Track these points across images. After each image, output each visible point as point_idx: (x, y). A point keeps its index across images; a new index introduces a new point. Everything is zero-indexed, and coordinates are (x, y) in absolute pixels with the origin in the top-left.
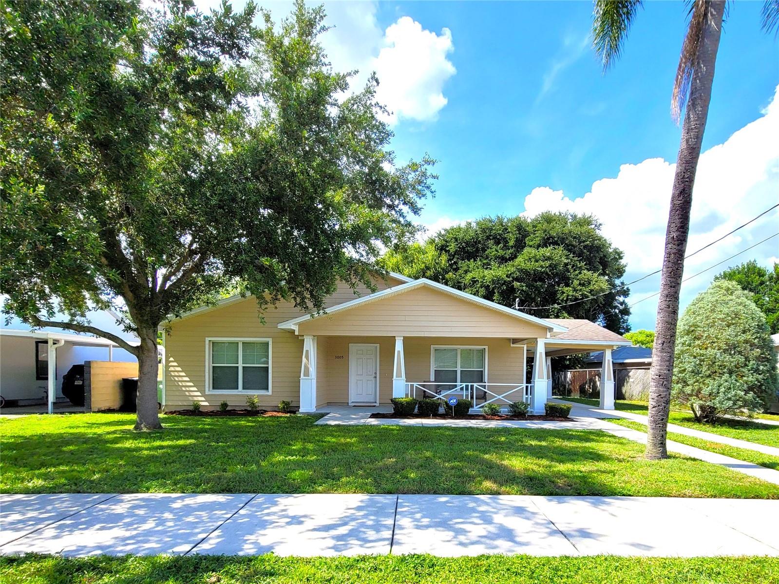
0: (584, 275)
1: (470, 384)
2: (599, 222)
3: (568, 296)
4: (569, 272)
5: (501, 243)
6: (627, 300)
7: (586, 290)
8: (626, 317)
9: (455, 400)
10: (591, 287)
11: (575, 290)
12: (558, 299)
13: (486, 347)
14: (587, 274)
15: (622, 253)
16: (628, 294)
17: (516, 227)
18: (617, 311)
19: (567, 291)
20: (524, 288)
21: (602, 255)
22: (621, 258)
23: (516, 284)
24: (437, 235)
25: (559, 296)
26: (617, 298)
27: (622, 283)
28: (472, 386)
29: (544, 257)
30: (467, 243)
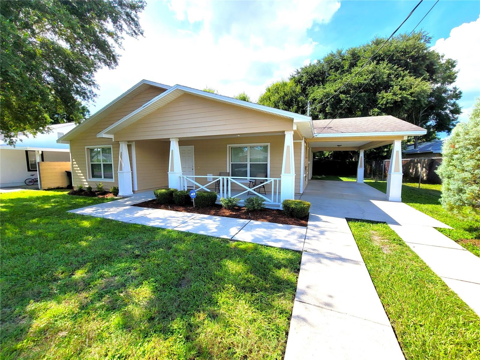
0: (407, 81)
1: (225, 177)
2: (430, 35)
3: (387, 100)
4: (392, 81)
5: (339, 70)
6: (457, 102)
7: (405, 94)
8: (456, 116)
9: (194, 193)
10: (412, 90)
11: (395, 94)
12: (379, 104)
13: (269, 144)
14: (409, 79)
15: (454, 62)
16: (460, 97)
17: (351, 55)
18: (448, 111)
19: (387, 96)
20: (349, 99)
21: (428, 62)
22: (454, 66)
23: (342, 96)
24: (296, 73)
25: (379, 101)
26: (448, 101)
27: (455, 88)
28: (227, 179)
29: (368, 71)
30: (315, 74)
